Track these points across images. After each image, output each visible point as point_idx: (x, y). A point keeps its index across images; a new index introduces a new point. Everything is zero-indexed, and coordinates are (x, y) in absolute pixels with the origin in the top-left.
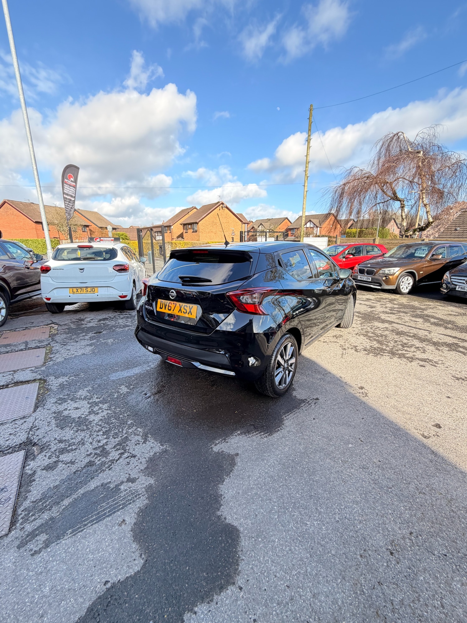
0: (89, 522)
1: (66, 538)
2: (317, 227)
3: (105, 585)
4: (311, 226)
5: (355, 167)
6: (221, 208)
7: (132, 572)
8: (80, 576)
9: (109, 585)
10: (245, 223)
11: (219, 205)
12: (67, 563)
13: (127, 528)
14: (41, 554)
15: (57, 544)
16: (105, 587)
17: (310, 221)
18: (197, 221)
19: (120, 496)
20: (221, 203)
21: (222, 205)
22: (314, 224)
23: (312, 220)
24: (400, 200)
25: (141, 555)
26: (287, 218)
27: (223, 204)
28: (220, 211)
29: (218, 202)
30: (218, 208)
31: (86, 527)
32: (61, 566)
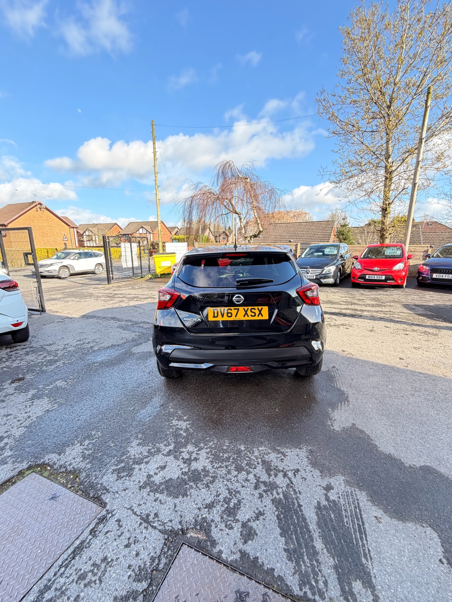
0: (362, 541)
1: (370, 567)
2: (150, 233)
3: (443, 563)
4: (144, 232)
5: (200, 183)
6: (39, 209)
7: (437, 540)
8: (425, 577)
9: (444, 561)
10: (73, 228)
11: (36, 205)
12: (404, 579)
13: (386, 519)
14: (381, 597)
15: (375, 577)
16: (445, 564)
17: (142, 227)
18: (6, 223)
19: (344, 505)
20: (37, 203)
21: (39, 206)
22: (147, 231)
23: (143, 226)
24: (237, 214)
25: (423, 527)
26: (116, 224)
27: (40, 204)
28: (38, 212)
29: (33, 202)
30: (35, 208)
31: (366, 546)
32: (405, 586)
